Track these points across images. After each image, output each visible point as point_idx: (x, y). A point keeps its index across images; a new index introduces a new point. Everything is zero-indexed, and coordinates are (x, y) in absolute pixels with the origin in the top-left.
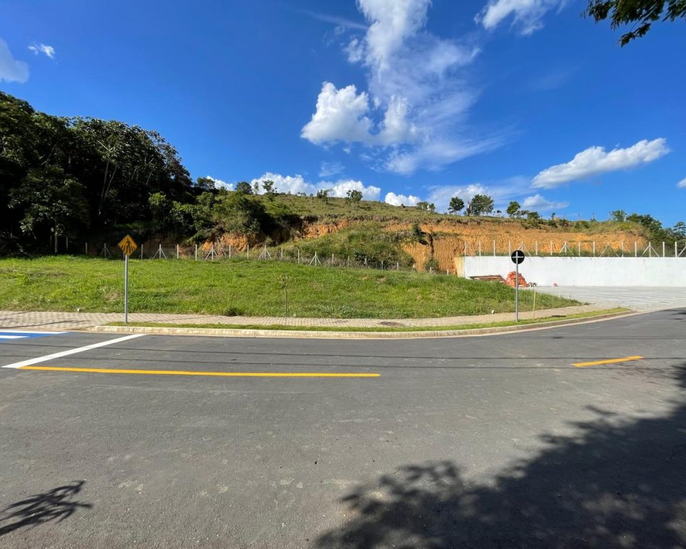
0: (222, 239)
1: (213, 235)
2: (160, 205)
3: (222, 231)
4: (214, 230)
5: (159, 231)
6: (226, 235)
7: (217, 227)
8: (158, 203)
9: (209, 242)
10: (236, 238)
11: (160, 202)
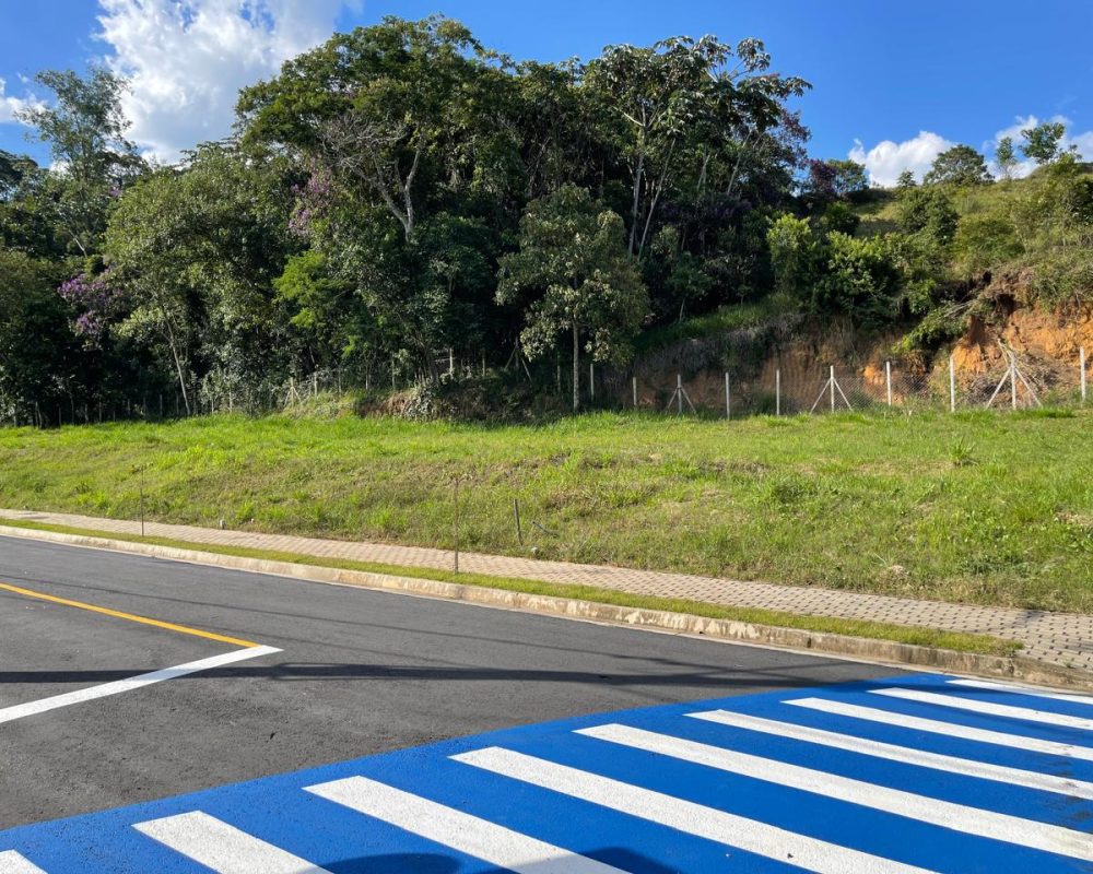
0: (1009, 333)
1: (978, 321)
2: (803, 247)
3: (1007, 304)
4: (975, 305)
5: (798, 329)
6: (1020, 318)
7: (986, 293)
8: (795, 245)
9: (969, 347)
10: (1062, 324)
11: (799, 240)
